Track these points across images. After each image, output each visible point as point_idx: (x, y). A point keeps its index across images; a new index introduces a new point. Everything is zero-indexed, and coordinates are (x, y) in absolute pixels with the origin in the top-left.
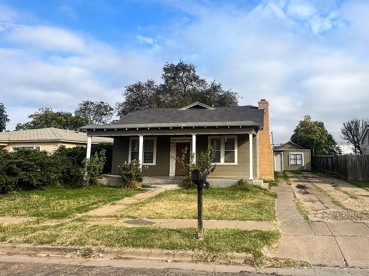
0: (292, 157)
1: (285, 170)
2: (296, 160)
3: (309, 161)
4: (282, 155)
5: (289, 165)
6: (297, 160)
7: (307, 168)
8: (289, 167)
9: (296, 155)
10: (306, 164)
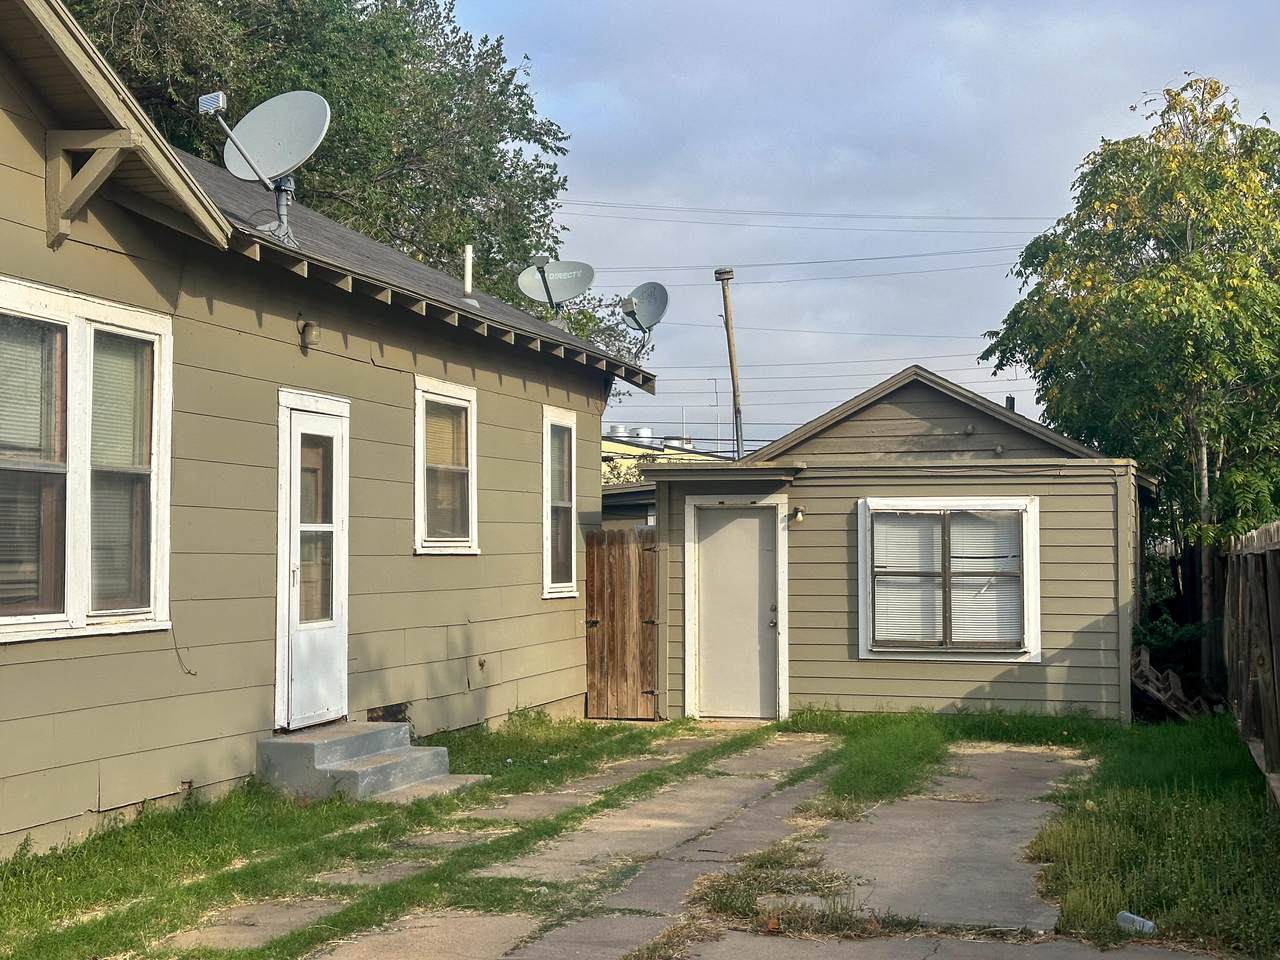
0: (895, 549)
1: (805, 701)
2: (939, 594)
3: (1108, 607)
4: (781, 526)
5: (853, 646)
6: (957, 595)
7: (1077, 694)
8: (854, 669)
9: (938, 531)
10: (1067, 641)
